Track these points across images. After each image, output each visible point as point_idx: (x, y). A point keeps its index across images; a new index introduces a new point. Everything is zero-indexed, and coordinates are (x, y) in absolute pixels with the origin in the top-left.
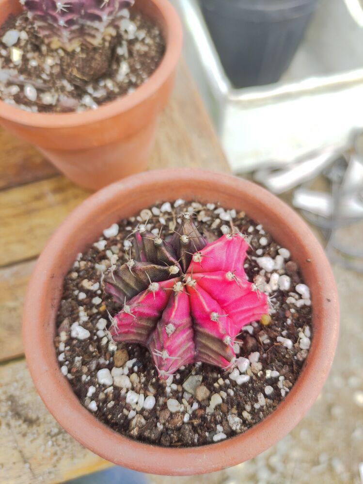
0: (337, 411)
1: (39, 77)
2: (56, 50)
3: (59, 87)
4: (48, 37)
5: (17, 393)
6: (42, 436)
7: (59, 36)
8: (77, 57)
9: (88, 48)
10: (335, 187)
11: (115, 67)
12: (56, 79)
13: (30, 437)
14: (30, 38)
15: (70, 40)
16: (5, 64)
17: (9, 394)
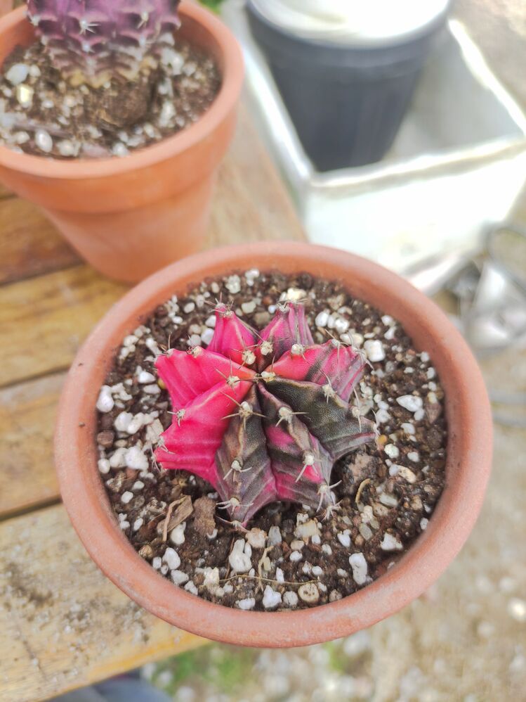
0: (486, 629)
1: (55, 120)
2: (78, 88)
3: (82, 134)
4: (67, 69)
5: (20, 560)
6: (57, 619)
7: (83, 68)
8: (106, 95)
9: (120, 84)
10: (464, 307)
11: (155, 110)
12: (79, 123)
13: (39, 620)
14: (42, 74)
15: (97, 72)
16: (9, 107)
17: (8, 562)
